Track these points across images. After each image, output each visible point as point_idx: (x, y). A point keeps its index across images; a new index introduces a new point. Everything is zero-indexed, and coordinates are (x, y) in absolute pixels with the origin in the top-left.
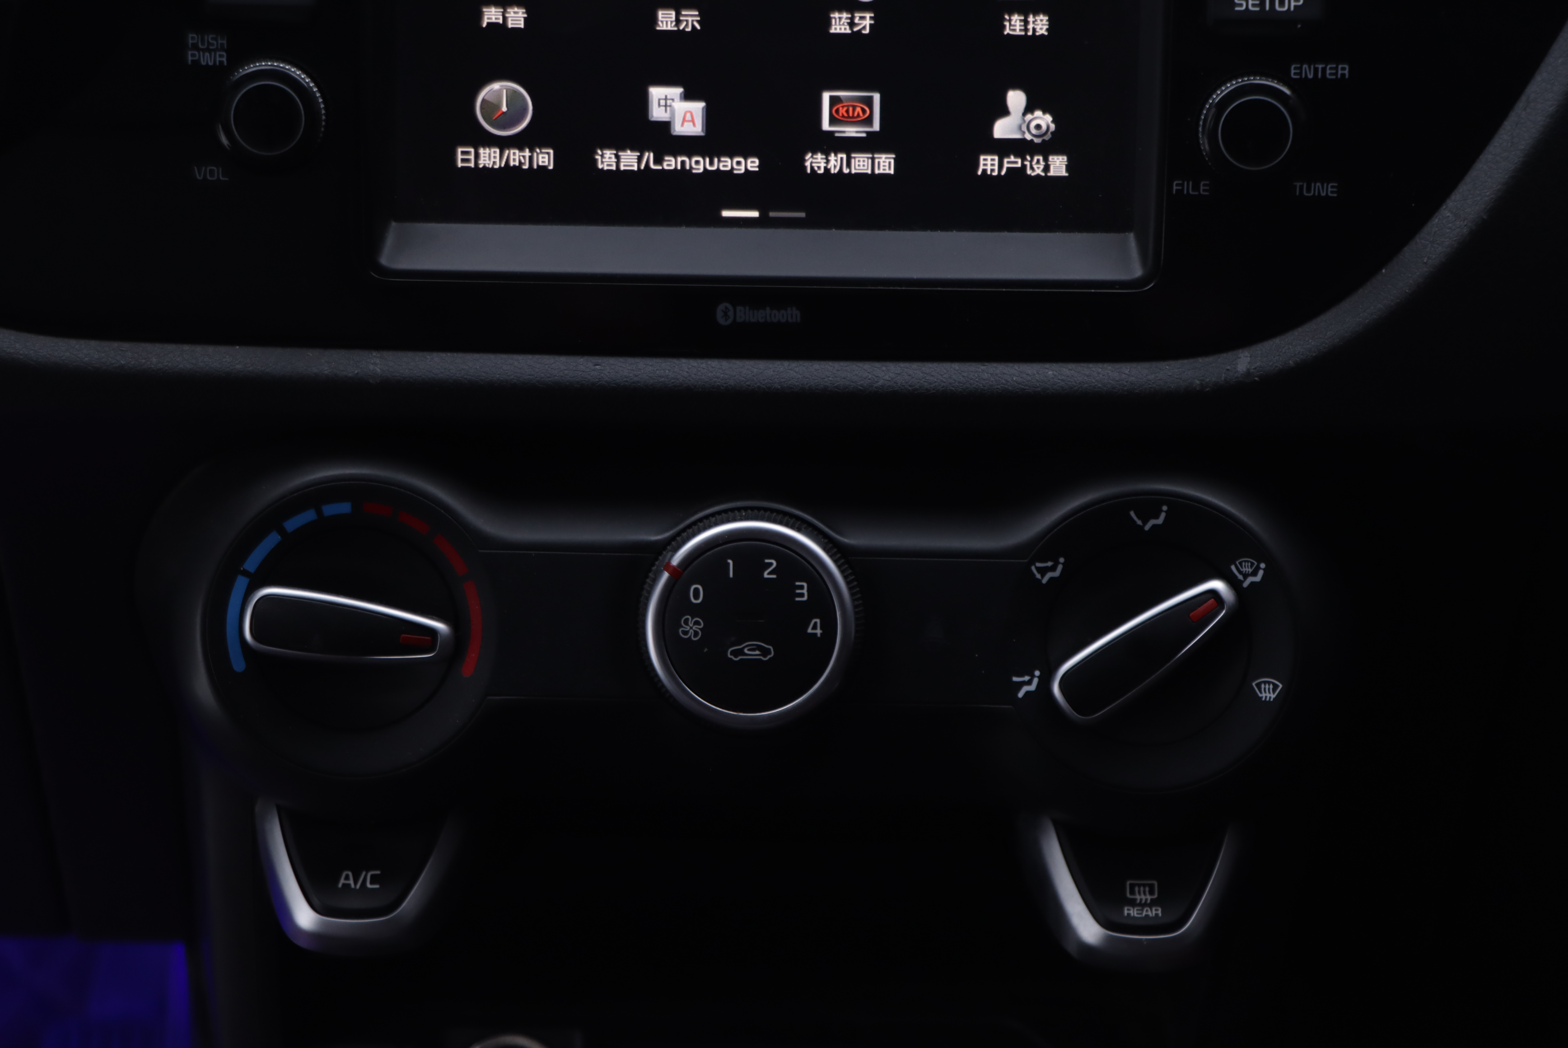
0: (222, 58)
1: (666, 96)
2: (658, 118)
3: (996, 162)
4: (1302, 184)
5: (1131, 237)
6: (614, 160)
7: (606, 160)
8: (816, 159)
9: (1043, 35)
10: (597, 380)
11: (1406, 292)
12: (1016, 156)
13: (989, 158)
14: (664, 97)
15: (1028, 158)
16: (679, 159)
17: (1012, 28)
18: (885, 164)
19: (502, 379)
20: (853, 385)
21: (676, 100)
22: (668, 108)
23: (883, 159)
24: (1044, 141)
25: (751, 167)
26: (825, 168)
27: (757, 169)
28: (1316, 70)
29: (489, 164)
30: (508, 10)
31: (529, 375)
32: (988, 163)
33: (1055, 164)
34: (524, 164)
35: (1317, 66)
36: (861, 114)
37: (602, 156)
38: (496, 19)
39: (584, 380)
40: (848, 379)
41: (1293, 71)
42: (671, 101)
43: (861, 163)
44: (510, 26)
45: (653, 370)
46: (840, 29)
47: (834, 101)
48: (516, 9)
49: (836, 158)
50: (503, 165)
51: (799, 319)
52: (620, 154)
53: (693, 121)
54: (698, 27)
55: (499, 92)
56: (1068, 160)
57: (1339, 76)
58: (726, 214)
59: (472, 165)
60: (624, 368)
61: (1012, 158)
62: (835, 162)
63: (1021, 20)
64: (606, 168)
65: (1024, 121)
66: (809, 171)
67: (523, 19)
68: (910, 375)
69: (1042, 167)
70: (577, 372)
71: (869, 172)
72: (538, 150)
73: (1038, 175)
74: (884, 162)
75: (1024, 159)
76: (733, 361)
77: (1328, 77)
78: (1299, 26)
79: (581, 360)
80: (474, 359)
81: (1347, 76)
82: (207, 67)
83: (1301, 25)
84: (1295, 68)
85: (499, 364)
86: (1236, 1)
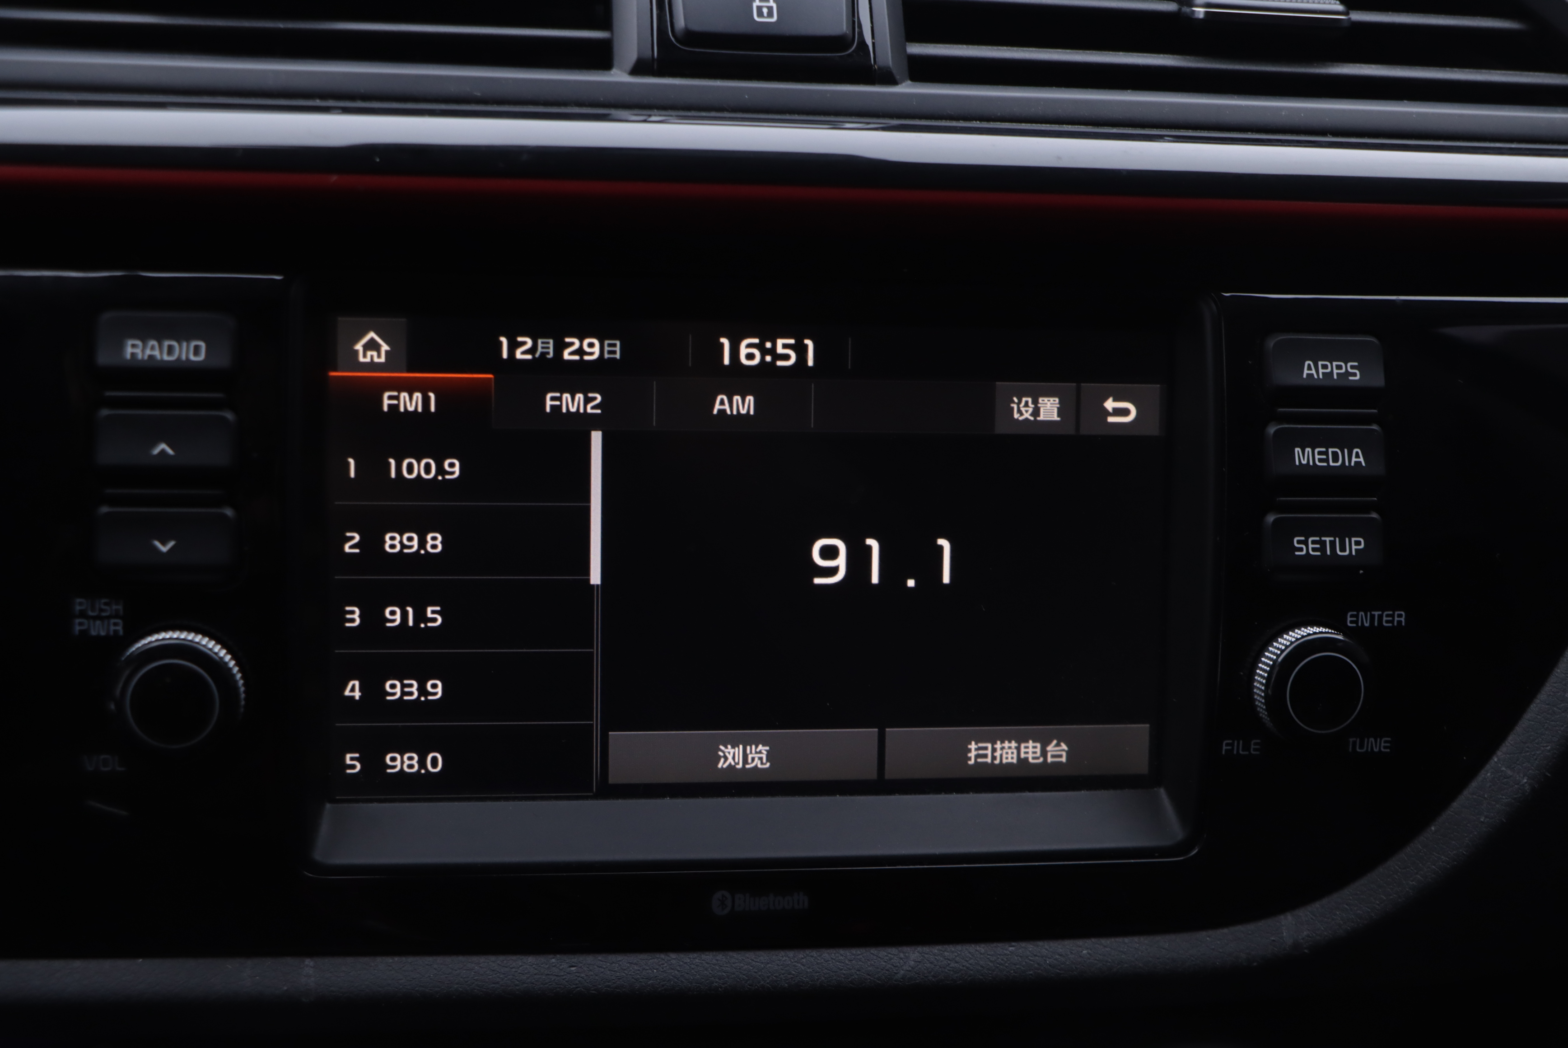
0: (117, 627)
4: (1355, 739)
5: (1162, 792)
10: (574, 986)
11: (1464, 854)
19: (461, 989)
20: (870, 979)
28: (1372, 617)
31: (494, 983)
35: (1373, 613)
39: (559, 988)
40: (863, 971)
41: (1349, 619)
45: (639, 970)
57: (1395, 624)
60: (604, 968)
68: (931, 963)
70: (551, 977)
76: (731, 953)
77: (1385, 624)
78: (1361, 572)
79: (553, 960)
80: (427, 964)
81: (1403, 624)
82: (98, 638)
83: (1362, 570)
84: (1352, 616)
85: (456, 970)
86: (1296, 545)
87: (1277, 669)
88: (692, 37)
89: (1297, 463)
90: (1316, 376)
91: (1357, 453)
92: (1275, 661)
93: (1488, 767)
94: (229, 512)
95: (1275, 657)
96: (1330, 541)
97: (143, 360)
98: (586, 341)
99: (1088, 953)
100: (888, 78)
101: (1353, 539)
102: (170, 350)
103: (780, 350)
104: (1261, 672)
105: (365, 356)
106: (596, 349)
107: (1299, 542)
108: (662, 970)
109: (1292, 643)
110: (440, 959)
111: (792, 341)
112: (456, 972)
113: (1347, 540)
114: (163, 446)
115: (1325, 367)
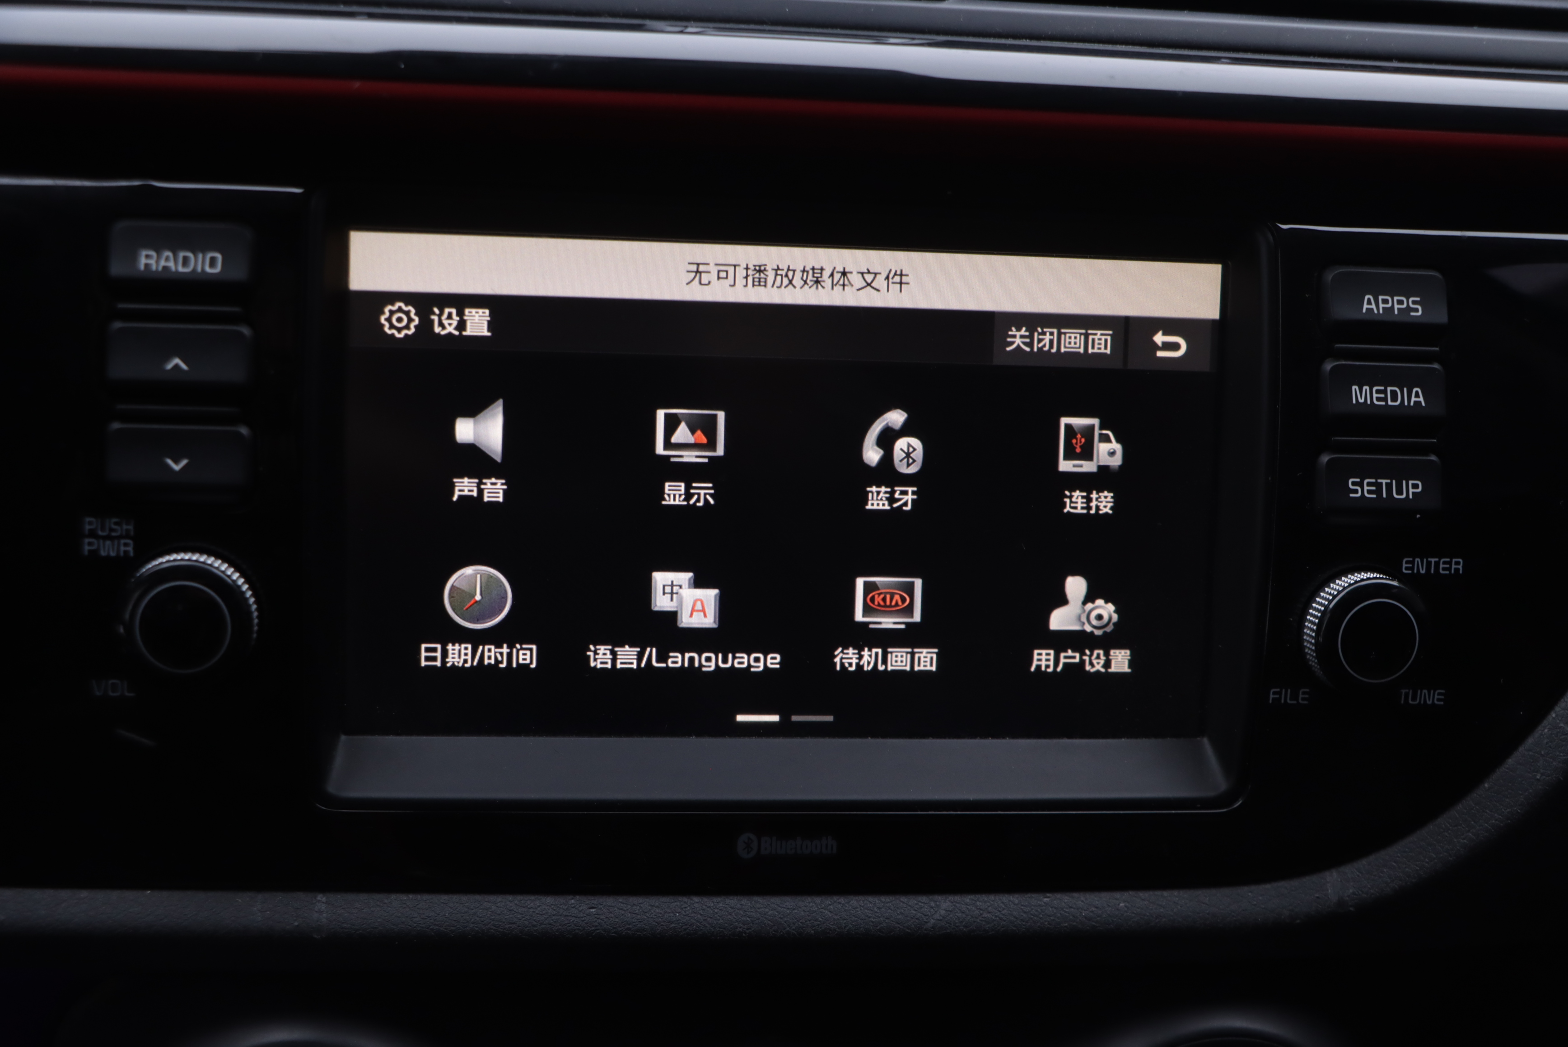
0: (128, 548)
1: (672, 582)
2: (663, 607)
3: (1052, 657)
4: (1407, 691)
5: (1205, 741)
6: (609, 656)
7: (600, 657)
8: (848, 654)
9: (1107, 513)
10: (593, 928)
11: (1518, 812)
12: (1073, 651)
13: (1044, 652)
14: (670, 583)
15: (1088, 652)
16: (687, 655)
17: (1073, 505)
18: (926, 659)
19: (477, 929)
20: (899, 927)
21: (683, 587)
22: (675, 596)
23: (924, 654)
24: (1105, 633)
25: (772, 664)
26: (858, 664)
27: (778, 666)
28: (1429, 563)
29: (458, 662)
30: (484, 481)
31: (511, 924)
32: (1043, 659)
33: (1117, 659)
34: (501, 662)
35: (1429, 559)
36: (900, 603)
37: (596, 653)
38: (469, 491)
39: (578, 929)
40: (892, 919)
41: (1404, 565)
42: (678, 587)
43: (899, 659)
44: (486, 499)
45: (661, 913)
46: (878, 505)
47: (869, 588)
48: (493, 480)
49: (869, 653)
50: (475, 664)
52: (616, 649)
53: (703, 610)
54: (712, 502)
55: (474, 576)
56: (1131, 655)
57: (1453, 572)
58: (740, 718)
59: (438, 663)
60: (625, 911)
61: (1070, 653)
62: (869, 658)
63: (1083, 497)
64: (599, 666)
65: (1084, 611)
66: (838, 668)
67: (501, 492)
68: (963, 913)
69: (1102, 662)
70: (570, 918)
71: (908, 668)
72: (518, 646)
73: (1098, 672)
74: (925, 657)
75: (1083, 654)
76: (756, 898)
77: (1441, 572)
78: (1418, 516)
79: (573, 901)
80: (442, 903)
81: (1461, 572)
82: (108, 557)
83: (1419, 514)
84: (1407, 562)
85: (472, 910)
86: (1351, 486)
87: (1328, 615)
89: (1354, 402)
90: (1376, 311)
91: (1417, 392)
92: (1326, 607)
93: (1545, 722)
94: (244, 431)
95: (1327, 603)
96: (1386, 484)
97: (157, 271)
99: (1126, 906)
101: (1411, 482)
102: (186, 261)
104: (1311, 618)
107: (1354, 484)
108: (684, 914)
109: (1344, 588)
110: (455, 898)
112: (472, 911)
113: (1404, 482)
114: (177, 361)
115: (1385, 301)
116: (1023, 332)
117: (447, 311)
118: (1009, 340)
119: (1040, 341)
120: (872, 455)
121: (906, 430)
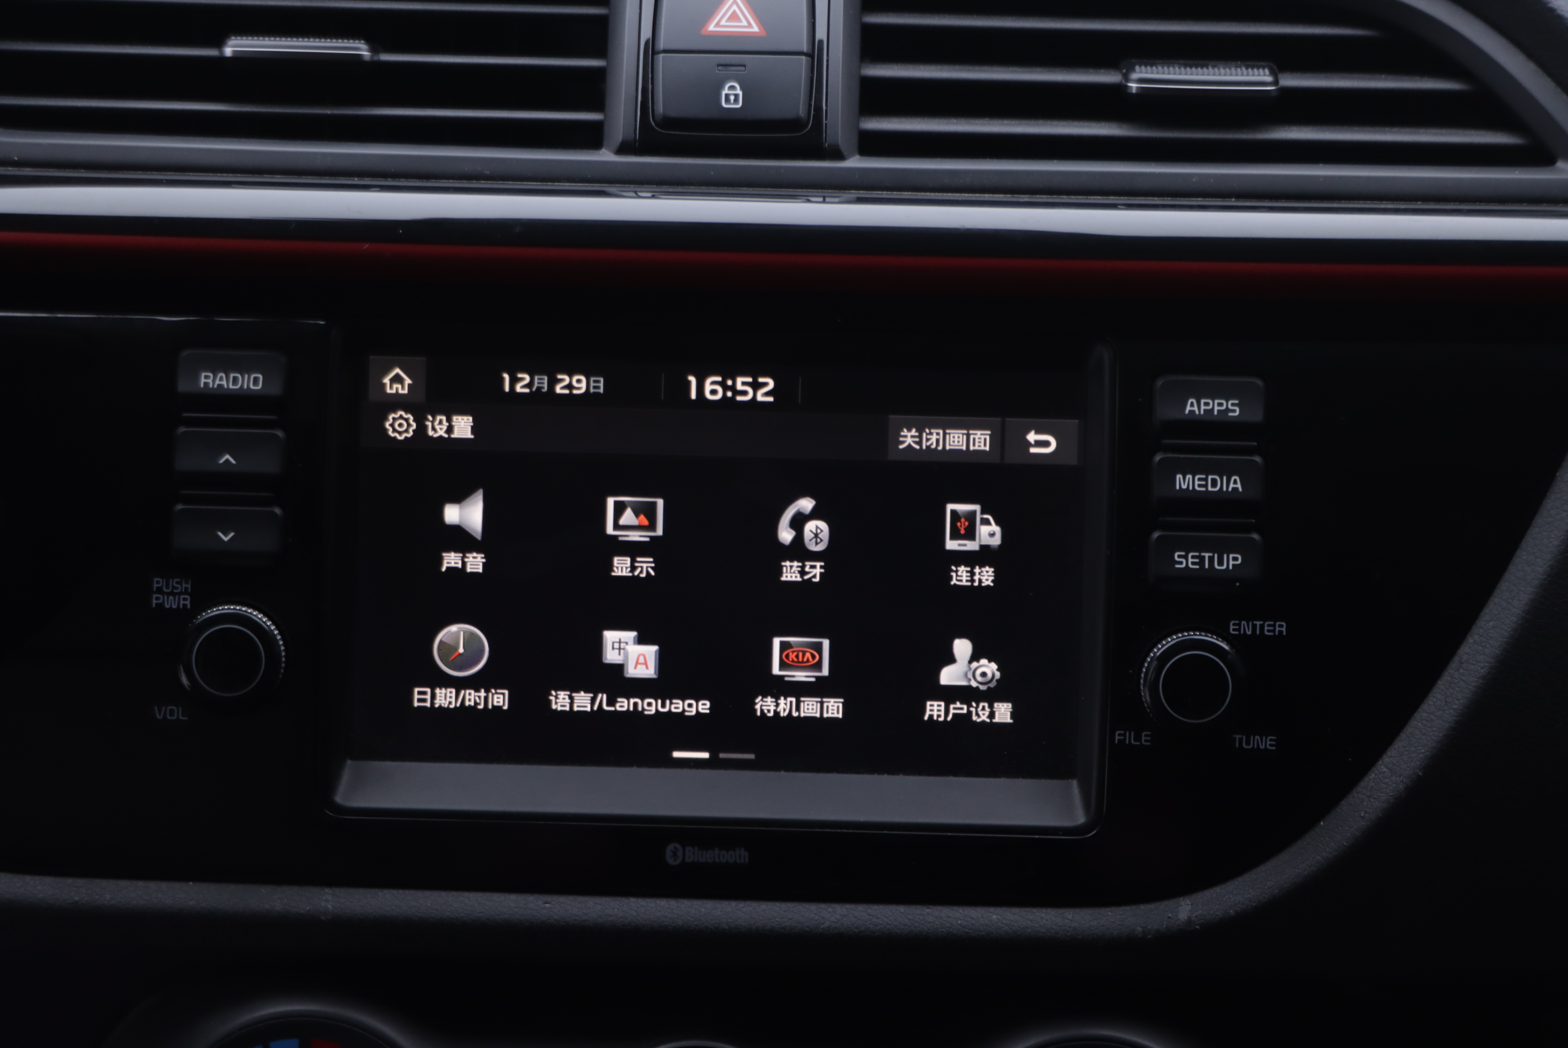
0: (186, 601)
1: (620, 640)
2: (612, 660)
3: (943, 708)
4: (1241, 736)
5: (1074, 784)
6: (568, 700)
7: (560, 701)
8: (766, 702)
9: (988, 586)
10: (547, 918)
11: (1344, 845)
12: (961, 703)
13: (935, 703)
14: (618, 640)
15: (974, 704)
16: (632, 701)
17: (958, 578)
18: (833, 708)
19: (453, 916)
20: (799, 926)
21: (629, 643)
22: (622, 651)
23: (832, 703)
24: (989, 688)
25: (703, 709)
26: (775, 711)
27: (708, 711)
28: (1254, 626)
29: (444, 704)
30: (468, 555)
31: (480, 913)
32: (935, 709)
33: (1000, 711)
34: (479, 704)
35: (1255, 622)
36: (810, 659)
37: (556, 697)
38: (455, 563)
39: (534, 918)
40: (795, 920)
41: (1232, 627)
42: (625, 644)
43: (810, 707)
44: (469, 570)
45: (603, 909)
46: (791, 577)
47: (784, 646)
48: (475, 554)
49: (785, 702)
50: (458, 705)
51: (747, 859)
52: (574, 695)
53: (646, 664)
54: (653, 573)
55: (458, 633)
56: (1013, 707)
57: (1277, 633)
58: (677, 754)
59: (428, 704)
60: (573, 906)
61: (958, 705)
62: (785, 706)
63: (967, 572)
64: (559, 709)
65: (970, 669)
66: (759, 713)
67: (481, 564)
68: (856, 917)
69: (987, 713)
70: (527, 910)
71: (818, 715)
72: (493, 691)
73: (984, 722)
74: (833, 706)
75: (969, 706)
76: (682, 901)
77: (1266, 633)
78: (1238, 584)
79: (532, 900)
81: (1284, 633)
82: (171, 609)
83: (1241, 583)
84: (1234, 625)
86: (1176, 558)
88: (669, 122)
89: (1178, 487)
90: (1197, 413)
91: (1235, 480)
94: (278, 511)
96: (1209, 556)
97: (213, 388)
98: (575, 378)
99: (997, 918)
100: (838, 155)
101: (1231, 556)
102: (235, 380)
103: (739, 387)
105: (391, 387)
106: (583, 385)
107: (1179, 556)
111: (750, 380)
113: (1225, 556)
114: (227, 457)
115: (1206, 404)
116: (914, 432)
117: (438, 418)
118: (901, 439)
119: (928, 440)
120: (786, 535)
121: (815, 514)
